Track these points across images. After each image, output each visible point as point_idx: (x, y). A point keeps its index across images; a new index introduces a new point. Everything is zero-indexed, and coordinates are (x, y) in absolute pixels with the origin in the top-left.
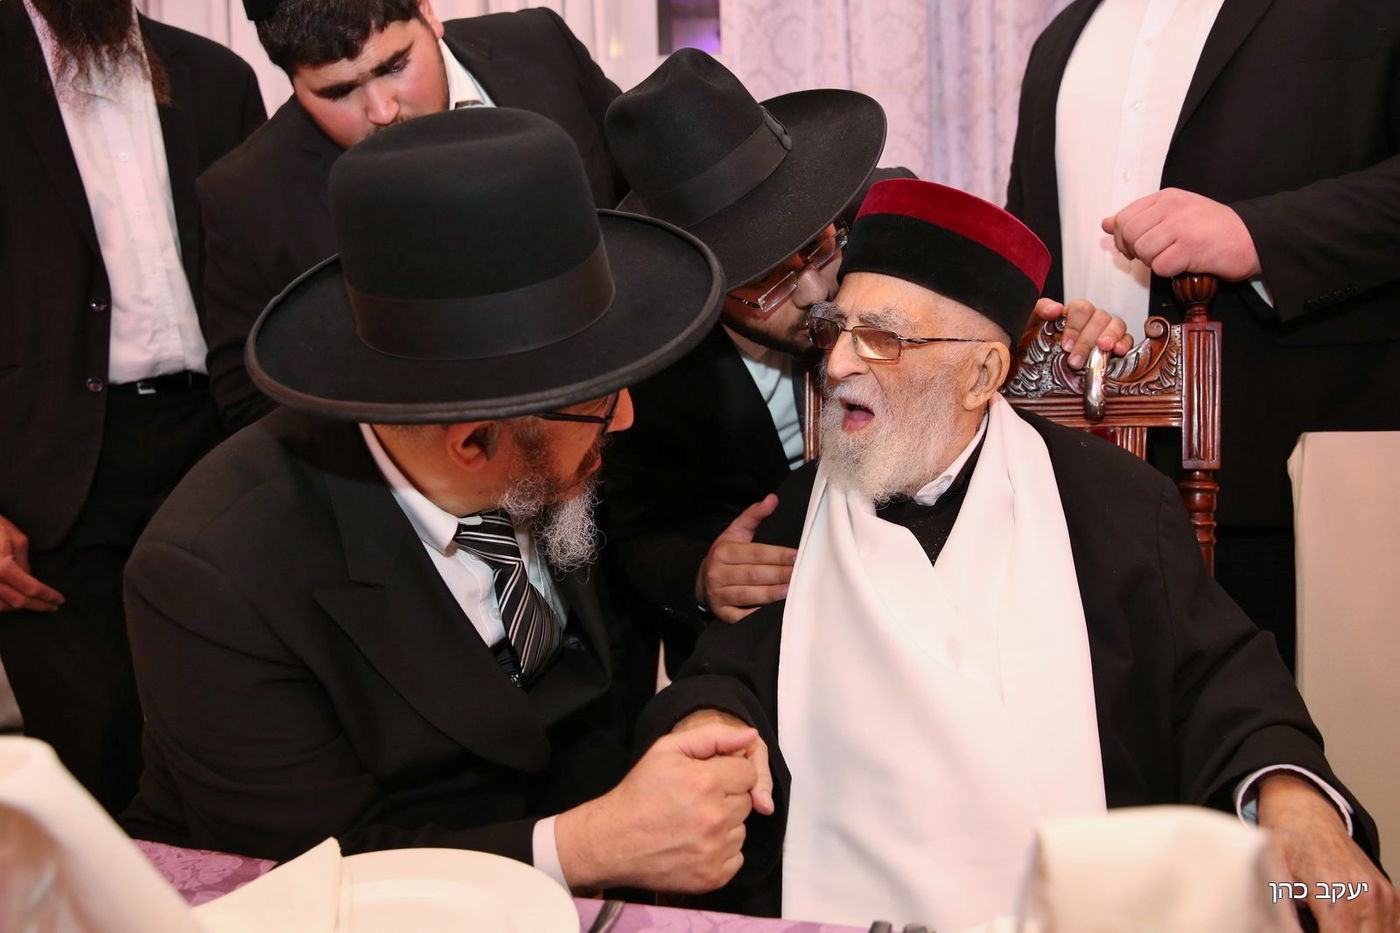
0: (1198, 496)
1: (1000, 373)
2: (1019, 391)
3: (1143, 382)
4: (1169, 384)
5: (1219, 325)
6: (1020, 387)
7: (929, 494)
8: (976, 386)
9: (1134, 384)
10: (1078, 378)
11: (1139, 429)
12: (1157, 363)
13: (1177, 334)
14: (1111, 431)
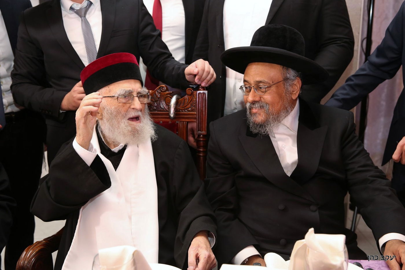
4: (193, 109)
5: (207, 91)
7: (116, 150)
9: (183, 108)
10: (168, 106)
11: (184, 122)
12: (190, 103)
13: (195, 94)
14: (177, 122)
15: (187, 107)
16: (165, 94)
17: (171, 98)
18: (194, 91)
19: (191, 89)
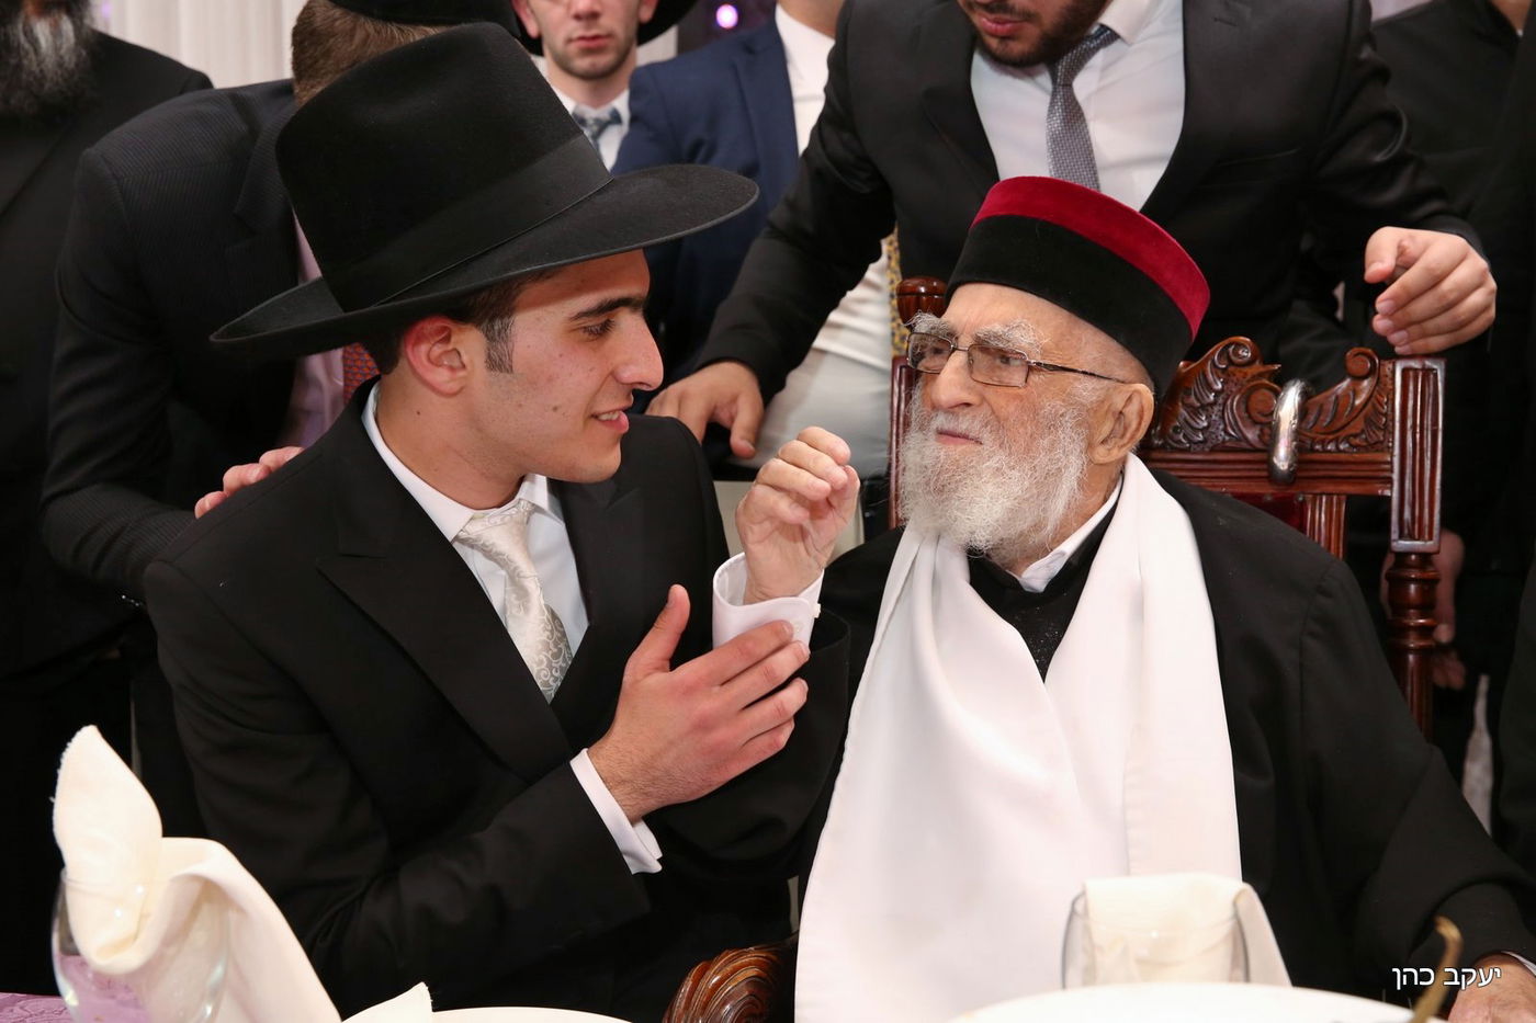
0: (1413, 587)
1: (1140, 424)
2: (1180, 442)
3: (1342, 434)
4: (1376, 439)
5: (1443, 363)
6: (1181, 437)
7: (1036, 576)
8: (1108, 437)
9: (1331, 437)
10: (1258, 427)
11: (1335, 498)
12: (1364, 412)
13: (1388, 372)
14: (1301, 499)
15: (1350, 430)
16: (1246, 374)
17: (1277, 394)
18: (1382, 362)
19: (1370, 351)
